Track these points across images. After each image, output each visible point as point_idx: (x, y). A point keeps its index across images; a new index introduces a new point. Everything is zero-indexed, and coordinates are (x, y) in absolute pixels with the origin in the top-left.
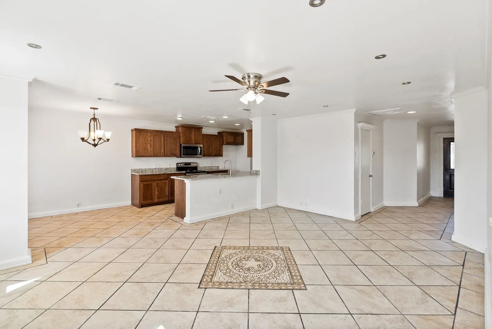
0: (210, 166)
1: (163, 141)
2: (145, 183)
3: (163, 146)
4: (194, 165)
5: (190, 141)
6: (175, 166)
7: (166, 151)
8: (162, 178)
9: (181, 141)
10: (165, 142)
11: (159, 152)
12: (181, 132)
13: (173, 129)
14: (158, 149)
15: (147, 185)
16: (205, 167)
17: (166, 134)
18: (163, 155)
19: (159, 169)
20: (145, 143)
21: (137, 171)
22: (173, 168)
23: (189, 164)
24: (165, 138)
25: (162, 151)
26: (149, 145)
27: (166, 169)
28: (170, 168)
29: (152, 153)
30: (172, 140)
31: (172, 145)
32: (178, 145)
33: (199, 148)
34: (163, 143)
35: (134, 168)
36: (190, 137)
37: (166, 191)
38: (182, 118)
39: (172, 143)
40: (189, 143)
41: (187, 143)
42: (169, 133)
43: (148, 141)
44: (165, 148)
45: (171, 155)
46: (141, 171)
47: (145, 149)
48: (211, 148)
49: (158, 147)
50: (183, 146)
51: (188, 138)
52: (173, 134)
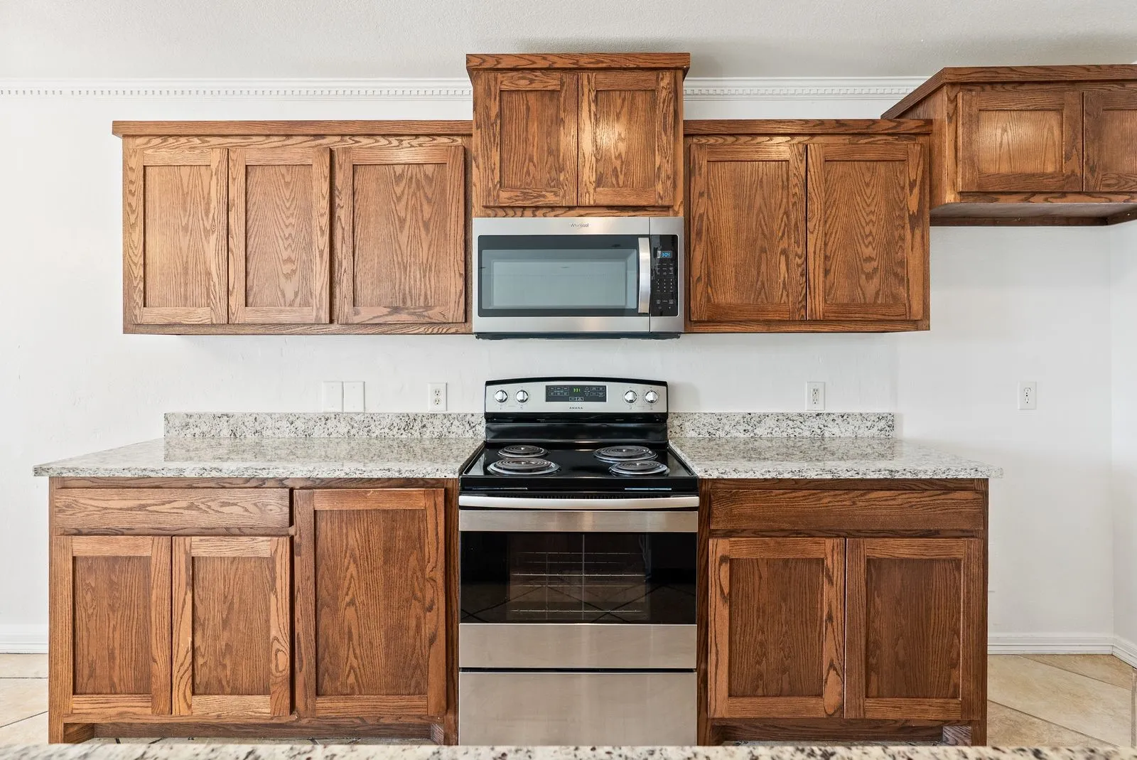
0: (807, 408)
1: (325, 204)
3: (320, 241)
4: (630, 396)
7: (345, 288)
9: (474, 193)
11: (287, 294)
14: (287, 268)
17: (346, 149)
18: (325, 317)
19: (350, 419)
20: (185, 229)
21: (205, 428)
22: (462, 418)
23: (593, 388)
24: (339, 182)
25: (319, 280)
26: (213, 238)
27: (411, 422)
28: (434, 415)
29: (238, 302)
30: (398, 190)
31: (403, 238)
32: (456, 231)
34: (325, 221)
35: (180, 407)
37: (273, 633)
39: (402, 221)
40: (553, 208)
41: (527, 203)
42: (383, 136)
43: (207, 212)
44: (340, 264)
45: (390, 314)
46: (226, 432)
47: (186, 274)
48: (784, 252)
49: (285, 255)
50: (480, 237)
51: (531, 160)
52: (415, 142)
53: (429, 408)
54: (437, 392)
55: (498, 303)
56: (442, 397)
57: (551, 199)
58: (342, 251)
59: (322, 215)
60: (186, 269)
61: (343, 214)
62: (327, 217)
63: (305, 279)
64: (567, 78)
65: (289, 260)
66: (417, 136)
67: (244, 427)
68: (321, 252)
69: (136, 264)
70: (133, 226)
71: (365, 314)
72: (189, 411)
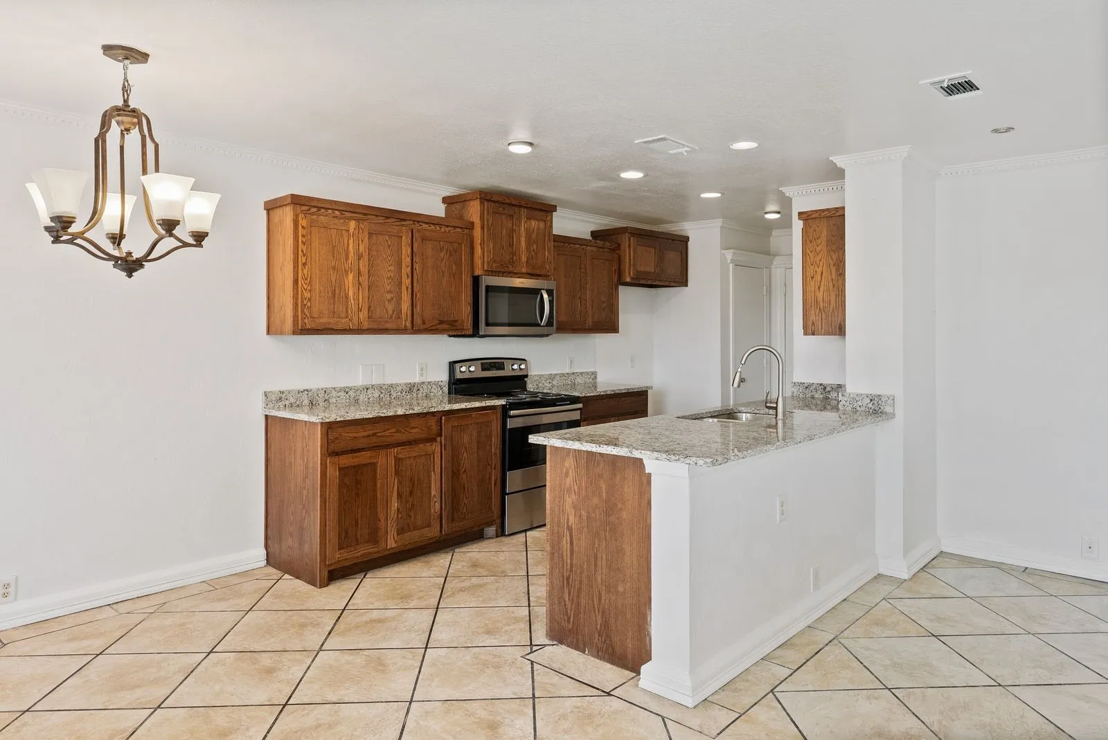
0: (568, 371)
1: (409, 260)
2: (346, 460)
3: (406, 282)
4: (515, 367)
5: (512, 262)
6: (444, 377)
7: (418, 309)
8: (415, 433)
9: (478, 262)
10: (417, 266)
11: (390, 312)
12: (477, 220)
13: (437, 208)
14: (389, 296)
15: (357, 468)
16: (552, 377)
17: (419, 231)
18: (409, 324)
19: (380, 387)
20: (334, 268)
21: (292, 400)
22: (436, 383)
23: (498, 364)
24: (415, 247)
25: (405, 306)
26: (351, 276)
27: (411, 388)
28: (423, 383)
29: (363, 315)
30: (441, 256)
31: (444, 281)
32: (467, 281)
33: (545, 296)
34: (409, 271)
35: (276, 386)
36: (511, 245)
37: (433, 493)
38: (531, 144)
39: (443, 272)
40: (509, 273)
41: (502, 270)
42: (433, 224)
43: (347, 259)
44: (416, 295)
45: (439, 324)
46: (306, 402)
47: (334, 297)
48: (580, 298)
49: (388, 288)
50: (486, 287)
51: (503, 248)
52: (447, 229)
53: (417, 379)
54: (422, 369)
56: (424, 372)
57: (511, 269)
58: (417, 287)
59: (408, 267)
60: (334, 294)
62: (409, 269)
63: (399, 303)
64: (516, 209)
65: (390, 292)
66: (448, 226)
67: (317, 397)
68: (407, 289)
69: (306, 290)
71: (426, 324)
72: (282, 390)
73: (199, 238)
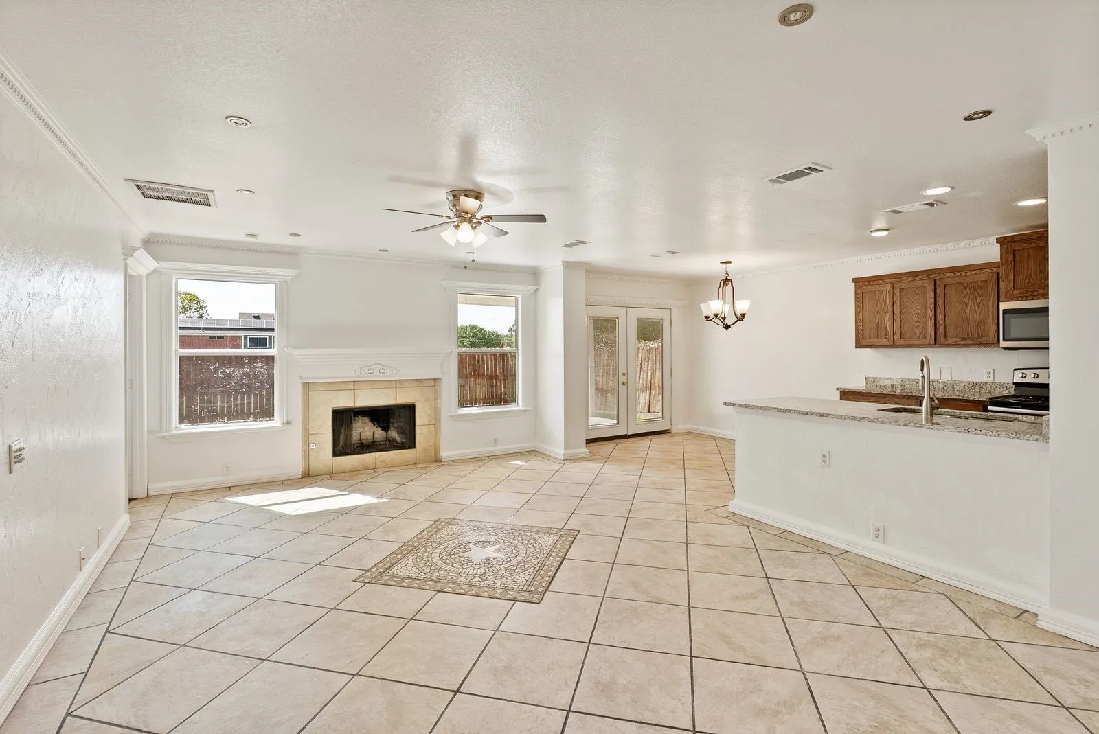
1: (932, 300)
3: (931, 314)
6: (1010, 380)
7: (941, 330)
11: (916, 334)
13: (991, 253)
14: (916, 325)
17: (942, 279)
18: (932, 341)
19: (944, 382)
20: (878, 312)
22: (1002, 384)
24: (938, 291)
25: (930, 329)
26: (888, 315)
29: (897, 336)
30: (965, 293)
31: (968, 311)
34: (932, 306)
35: (872, 375)
38: (888, 229)
39: (967, 305)
42: (958, 272)
43: (885, 306)
44: (939, 322)
45: (960, 340)
47: (878, 327)
49: (916, 320)
50: (1004, 310)
52: (973, 273)
53: (985, 379)
54: (989, 373)
55: (1013, 336)
56: (992, 375)
58: (940, 317)
60: (877, 325)
61: (940, 303)
62: (933, 305)
63: (925, 328)
65: (918, 321)
68: (931, 318)
69: (860, 325)
70: (859, 312)
71: (950, 341)
72: (876, 377)
73: (743, 315)
